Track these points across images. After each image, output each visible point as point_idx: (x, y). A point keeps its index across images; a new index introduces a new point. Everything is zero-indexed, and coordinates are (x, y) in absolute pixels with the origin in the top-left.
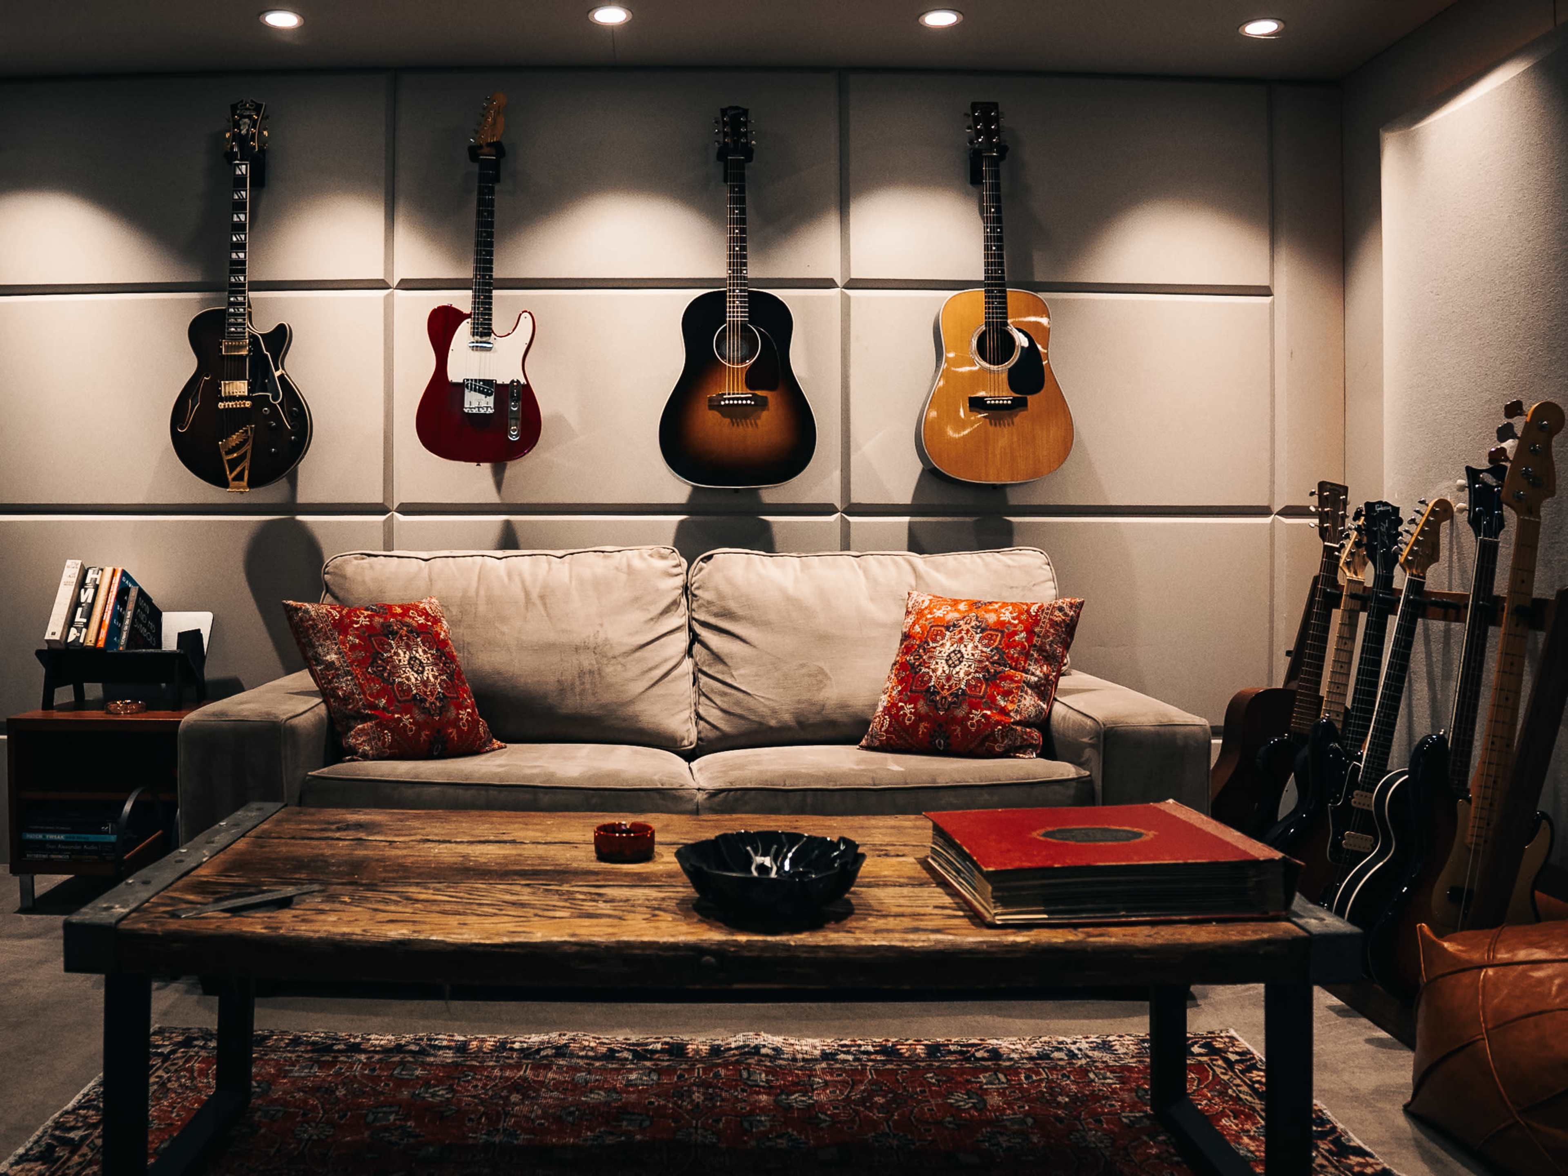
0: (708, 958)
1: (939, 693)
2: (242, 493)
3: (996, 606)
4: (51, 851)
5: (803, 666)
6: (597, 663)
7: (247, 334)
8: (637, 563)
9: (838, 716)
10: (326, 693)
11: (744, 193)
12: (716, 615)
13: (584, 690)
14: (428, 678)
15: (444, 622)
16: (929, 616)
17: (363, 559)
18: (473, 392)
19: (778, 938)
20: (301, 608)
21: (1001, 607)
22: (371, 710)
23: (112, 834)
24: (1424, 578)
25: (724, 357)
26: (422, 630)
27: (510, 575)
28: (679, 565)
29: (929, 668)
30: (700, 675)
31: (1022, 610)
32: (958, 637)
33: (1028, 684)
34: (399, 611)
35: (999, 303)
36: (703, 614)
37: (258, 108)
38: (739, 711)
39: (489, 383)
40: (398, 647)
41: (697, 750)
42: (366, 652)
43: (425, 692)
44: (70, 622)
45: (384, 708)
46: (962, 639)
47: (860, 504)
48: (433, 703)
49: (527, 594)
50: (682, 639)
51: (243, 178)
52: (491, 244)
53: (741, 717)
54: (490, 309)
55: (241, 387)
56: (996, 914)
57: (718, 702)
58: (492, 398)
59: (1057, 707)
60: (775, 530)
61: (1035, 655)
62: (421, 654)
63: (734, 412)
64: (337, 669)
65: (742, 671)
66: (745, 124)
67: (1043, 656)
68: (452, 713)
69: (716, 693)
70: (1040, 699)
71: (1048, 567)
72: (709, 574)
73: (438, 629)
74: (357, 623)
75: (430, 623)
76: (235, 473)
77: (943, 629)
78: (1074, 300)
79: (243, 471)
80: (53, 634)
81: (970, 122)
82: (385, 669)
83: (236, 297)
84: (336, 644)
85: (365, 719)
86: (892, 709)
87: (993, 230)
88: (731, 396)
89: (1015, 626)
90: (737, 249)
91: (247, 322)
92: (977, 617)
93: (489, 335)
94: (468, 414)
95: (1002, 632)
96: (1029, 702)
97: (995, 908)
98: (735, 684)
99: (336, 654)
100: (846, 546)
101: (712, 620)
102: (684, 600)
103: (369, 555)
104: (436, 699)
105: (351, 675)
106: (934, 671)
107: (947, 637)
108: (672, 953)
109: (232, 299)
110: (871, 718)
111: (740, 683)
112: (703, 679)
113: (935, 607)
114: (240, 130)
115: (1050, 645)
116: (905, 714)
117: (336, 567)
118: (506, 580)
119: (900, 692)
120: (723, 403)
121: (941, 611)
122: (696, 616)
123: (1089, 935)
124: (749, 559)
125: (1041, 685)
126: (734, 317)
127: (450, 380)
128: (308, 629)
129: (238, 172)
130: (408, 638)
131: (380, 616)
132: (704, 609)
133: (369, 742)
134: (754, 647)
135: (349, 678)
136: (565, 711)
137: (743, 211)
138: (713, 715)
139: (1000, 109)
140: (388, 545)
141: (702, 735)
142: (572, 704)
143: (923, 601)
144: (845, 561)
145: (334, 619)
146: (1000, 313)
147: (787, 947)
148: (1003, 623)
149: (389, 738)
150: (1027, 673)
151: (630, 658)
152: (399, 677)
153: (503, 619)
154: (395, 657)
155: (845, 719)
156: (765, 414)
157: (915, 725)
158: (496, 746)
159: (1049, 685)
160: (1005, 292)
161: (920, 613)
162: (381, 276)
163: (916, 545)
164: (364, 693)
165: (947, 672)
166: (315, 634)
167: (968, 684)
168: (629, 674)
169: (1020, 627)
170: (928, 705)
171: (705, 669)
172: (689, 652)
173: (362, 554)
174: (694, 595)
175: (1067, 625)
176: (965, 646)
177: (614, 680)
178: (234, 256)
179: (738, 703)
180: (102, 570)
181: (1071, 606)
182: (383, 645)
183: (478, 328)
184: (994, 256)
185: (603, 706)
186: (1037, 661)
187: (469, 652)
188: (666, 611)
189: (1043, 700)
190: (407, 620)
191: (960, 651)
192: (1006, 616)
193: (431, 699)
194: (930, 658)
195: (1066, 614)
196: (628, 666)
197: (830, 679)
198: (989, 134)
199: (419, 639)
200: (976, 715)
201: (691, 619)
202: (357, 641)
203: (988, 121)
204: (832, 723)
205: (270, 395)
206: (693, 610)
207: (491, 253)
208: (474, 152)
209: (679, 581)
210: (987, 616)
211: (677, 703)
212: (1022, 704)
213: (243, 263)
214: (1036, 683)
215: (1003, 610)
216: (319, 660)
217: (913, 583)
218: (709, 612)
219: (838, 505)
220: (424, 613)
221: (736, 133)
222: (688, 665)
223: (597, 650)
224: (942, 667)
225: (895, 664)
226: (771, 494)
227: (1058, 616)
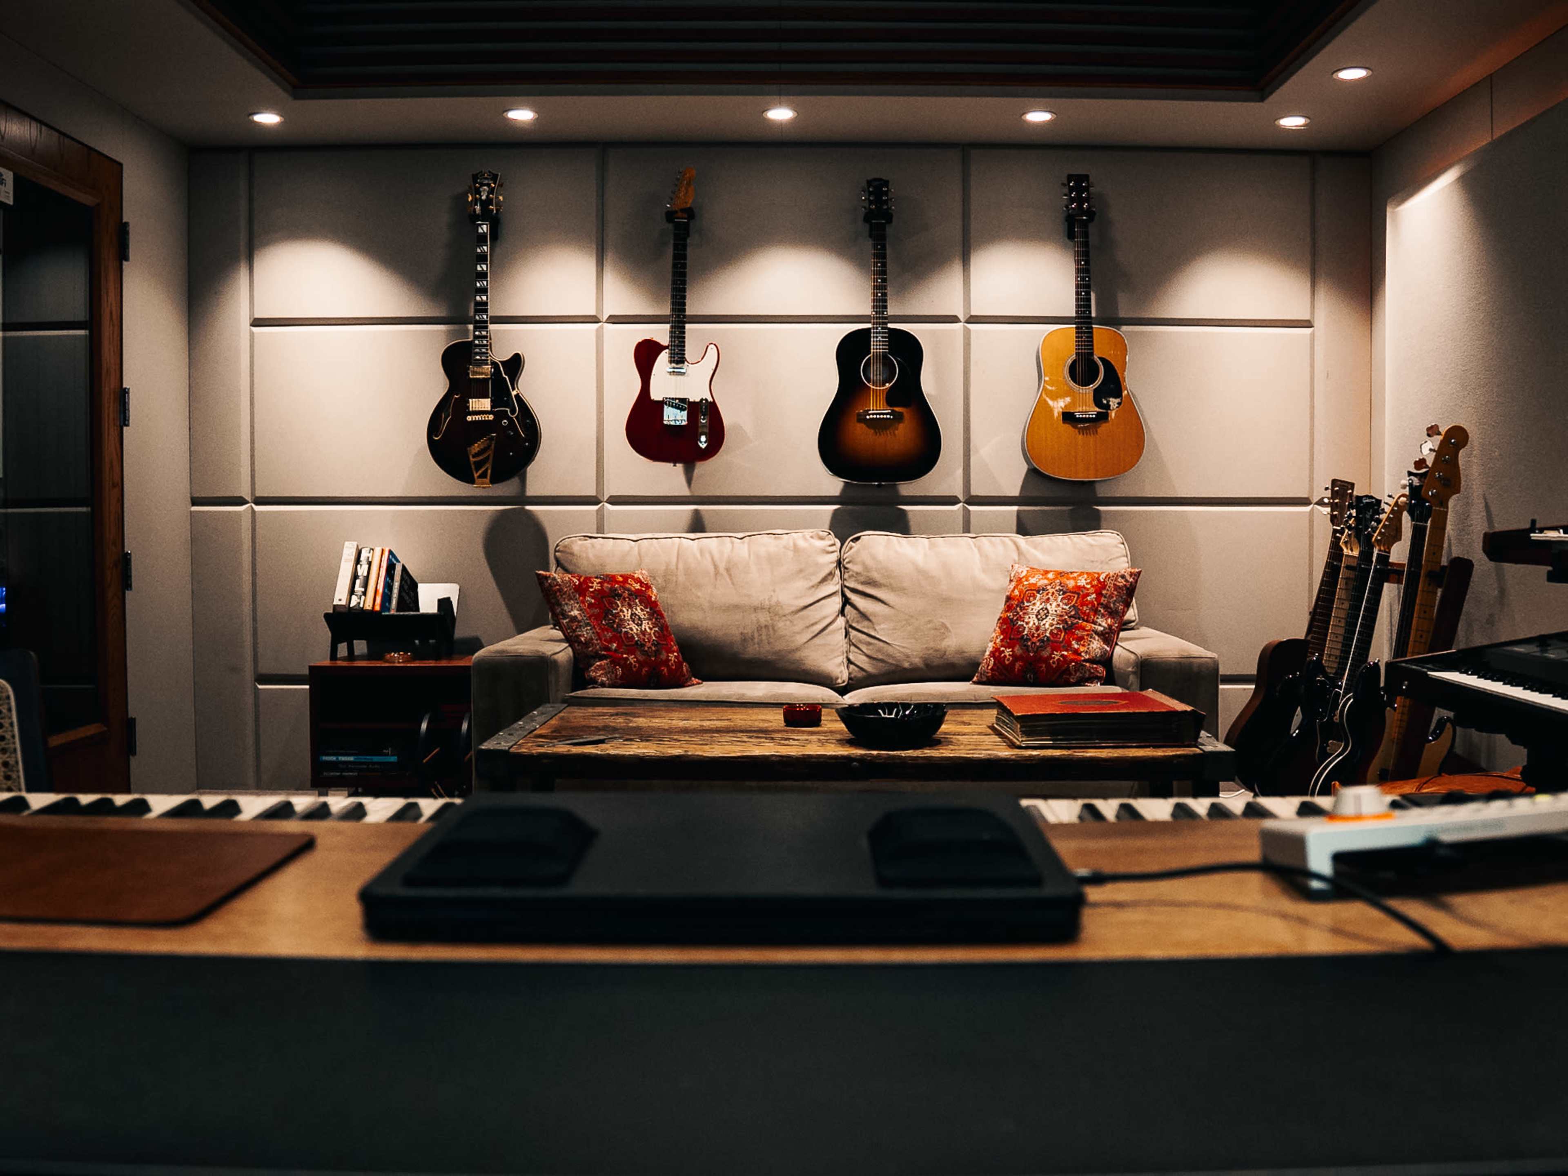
0: (855, 763)
1: (1030, 640)
2: (484, 488)
3: (1075, 575)
4: (343, 770)
5: (930, 622)
6: (771, 619)
7: (489, 362)
8: (801, 543)
9: (957, 660)
10: (571, 639)
11: (885, 250)
12: (863, 583)
13: (761, 640)
14: (645, 629)
15: (654, 588)
16: (1026, 583)
17: (586, 540)
18: (670, 408)
19: (895, 752)
20: (549, 577)
21: (1079, 575)
22: (605, 651)
23: (392, 755)
24: (1389, 552)
25: (869, 381)
26: (638, 594)
27: (702, 552)
28: (834, 545)
29: (1023, 621)
30: (850, 630)
31: (1093, 577)
32: (1045, 598)
33: (1096, 633)
34: (621, 579)
35: (1087, 337)
36: (853, 583)
37: (494, 178)
38: (880, 657)
39: (683, 400)
40: (622, 606)
41: (848, 687)
42: (600, 609)
43: (644, 640)
44: (352, 592)
45: (616, 650)
46: (1048, 599)
47: (977, 496)
48: (650, 648)
49: (716, 567)
50: (837, 601)
51: (484, 235)
52: (684, 290)
53: (882, 661)
54: (684, 342)
55: (485, 404)
56: (1022, 741)
57: (865, 651)
58: (686, 412)
59: (1118, 650)
60: (910, 516)
61: (1102, 611)
62: (640, 611)
63: (877, 425)
64: (579, 622)
65: (882, 626)
66: (886, 193)
67: (1109, 612)
68: (663, 656)
69: (863, 643)
70: (1104, 643)
71: (1122, 546)
72: (858, 551)
73: (650, 593)
74: (592, 587)
75: (644, 589)
76: (480, 472)
77: (1035, 592)
78: (1150, 332)
79: (487, 470)
80: (340, 600)
81: (1066, 190)
82: (614, 622)
83: (480, 332)
84: (578, 603)
85: (601, 658)
86: (996, 653)
87: (1083, 279)
88: (875, 412)
89: (1088, 589)
90: (879, 295)
91: (489, 351)
92: (1061, 583)
93: (683, 362)
94: (667, 425)
95: (1078, 594)
96: (1096, 646)
97: (1022, 737)
98: (878, 636)
99: (578, 610)
100: (967, 529)
101: (860, 587)
102: (838, 572)
103: (591, 537)
104: (652, 645)
105: (590, 625)
106: (1027, 623)
107: (1037, 598)
108: (833, 761)
109: (477, 333)
110: (981, 660)
111: (881, 635)
112: (853, 633)
113: (1030, 576)
114: (481, 196)
115: (1114, 604)
116: (1005, 656)
117: (565, 547)
118: (698, 555)
119: (1002, 640)
120: (868, 417)
121: (1035, 579)
122: (847, 584)
123: (1075, 752)
124: (889, 539)
125: (1107, 633)
126: (877, 349)
127: (652, 398)
128: (556, 593)
129: (480, 231)
130: (630, 600)
131: (608, 583)
132: (854, 579)
133: (605, 674)
134: (892, 607)
135: (589, 628)
136: (747, 656)
137: (884, 265)
138: (861, 660)
139: (1091, 179)
140: (600, 529)
141: (852, 676)
142: (752, 651)
143: (1022, 572)
144: (965, 541)
145: (575, 584)
146: (1087, 345)
147: (900, 757)
148: (1079, 587)
149: (620, 672)
150: (1095, 624)
151: (797, 616)
152: (625, 628)
153: (699, 586)
154: (621, 614)
155: (961, 662)
156: (901, 426)
157: (1012, 664)
158: (695, 682)
159: (1112, 633)
160: (1092, 328)
161: (1020, 580)
162: (593, 313)
163: (1023, 529)
164: (600, 639)
165: (1037, 624)
166: (562, 596)
167: (1051, 633)
168: (797, 629)
169: (1092, 590)
170: (1022, 649)
171: (854, 625)
172: (842, 612)
173: (585, 536)
174: (846, 568)
175: (1128, 589)
176: (1051, 604)
177: (784, 633)
178: (478, 298)
179: (879, 650)
180: (373, 550)
181: (1131, 574)
182: (612, 604)
183: (674, 357)
184: (1082, 300)
185: (777, 653)
186: (1103, 616)
187: (672, 612)
188: (824, 580)
189: (1107, 645)
190: (628, 586)
191: (1046, 609)
192: (1082, 582)
193: (649, 645)
194: (1025, 614)
195: (1126, 581)
196: (795, 622)
197: (950, 631)
198: (1080, 201)
199: (637, 601)
200: (1057, 655)
201: (843, 586)
202: (593, 601)
203: (1079, 189)
204: (952, 665)
205: (508, 410)
206: (845, 580)
207: (684, 297)
208: (670, 216)
209: (834, 557)
210: (1068, 582)
211: (833, 651)
212: (1090, 647)
213: (486, 304)
214: (1102, 631)
215: (1080, 578)
216: (564, 615)
217: (1016, 558)
218: (857, 581)
219: (961, 497)
220: (638, 581)
221: (879, 201)
222: (841, 621)
223: (771, 610)
224: (1032, 621)
225: (999, 620)
226: (907, 489)
227: (1121, 582)
